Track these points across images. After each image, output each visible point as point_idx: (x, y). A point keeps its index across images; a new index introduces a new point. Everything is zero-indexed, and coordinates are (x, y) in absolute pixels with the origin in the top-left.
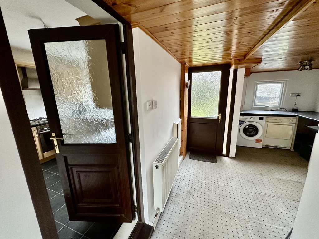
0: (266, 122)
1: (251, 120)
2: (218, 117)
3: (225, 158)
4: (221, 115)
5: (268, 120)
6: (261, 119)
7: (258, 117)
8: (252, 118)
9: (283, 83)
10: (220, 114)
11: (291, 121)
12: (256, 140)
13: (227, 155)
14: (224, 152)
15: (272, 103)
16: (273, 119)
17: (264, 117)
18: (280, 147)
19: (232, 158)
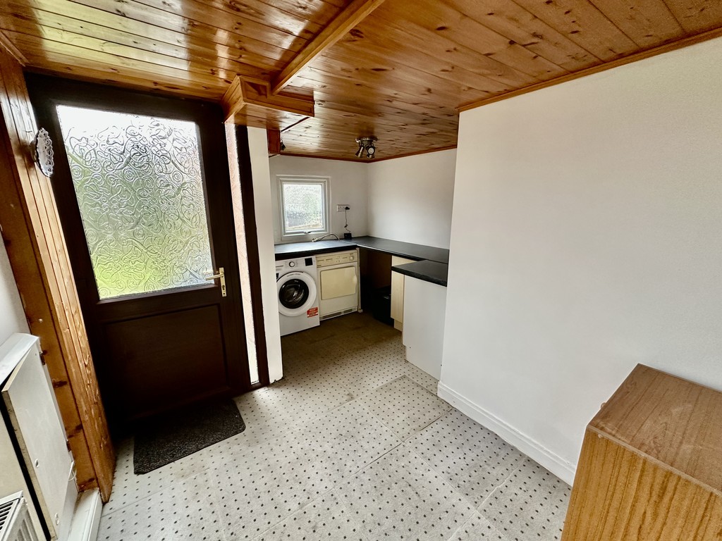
0: (318, 266)
1: (290, 269)
2: (218, 281)
3: (262, 394)
4: (225, 273)
5: (321, 263)
6: (309, 262)
7: (302, 260)
8: (292, 264)
9: (323, 184)
10: (222, 270)
11: (351, 258)
12: (308, 312)
13: (264, 381)
14: (254, 377)
15: (313, 226)
16: (327, 258)
17: (313, 258)
18: (345, 312)
19: (278, 384)
